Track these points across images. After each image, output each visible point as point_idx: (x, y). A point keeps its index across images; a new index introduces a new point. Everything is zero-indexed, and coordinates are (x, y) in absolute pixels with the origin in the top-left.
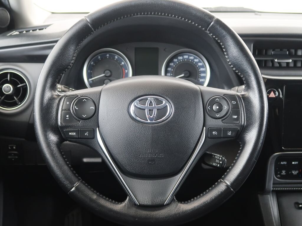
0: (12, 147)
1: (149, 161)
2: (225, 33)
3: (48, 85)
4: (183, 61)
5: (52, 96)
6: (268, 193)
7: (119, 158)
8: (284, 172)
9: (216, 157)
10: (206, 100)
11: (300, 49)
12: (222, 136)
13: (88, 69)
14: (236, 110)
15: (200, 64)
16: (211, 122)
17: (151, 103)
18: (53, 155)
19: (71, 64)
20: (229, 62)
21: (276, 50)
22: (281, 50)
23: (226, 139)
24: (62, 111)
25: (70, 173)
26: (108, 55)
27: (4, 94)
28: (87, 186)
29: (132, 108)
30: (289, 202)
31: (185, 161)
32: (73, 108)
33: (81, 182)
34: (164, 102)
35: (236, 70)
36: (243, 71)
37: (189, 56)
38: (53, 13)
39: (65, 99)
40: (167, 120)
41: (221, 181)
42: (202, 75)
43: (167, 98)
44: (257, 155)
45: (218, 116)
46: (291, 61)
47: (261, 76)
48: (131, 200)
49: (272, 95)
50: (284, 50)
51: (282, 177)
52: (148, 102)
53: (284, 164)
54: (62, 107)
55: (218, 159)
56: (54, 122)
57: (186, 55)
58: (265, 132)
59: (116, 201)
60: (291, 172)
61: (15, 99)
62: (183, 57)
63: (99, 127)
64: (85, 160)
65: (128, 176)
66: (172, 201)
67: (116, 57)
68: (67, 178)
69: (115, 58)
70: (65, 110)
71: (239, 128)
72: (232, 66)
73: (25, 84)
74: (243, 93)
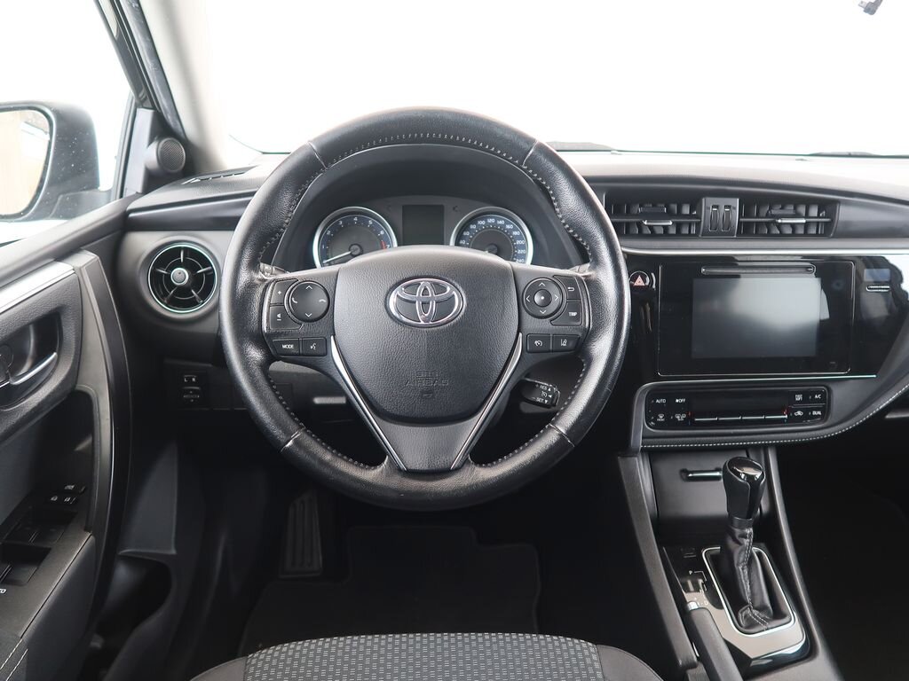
0: (189, 379)
1: (422, 392)
2: (553, 168)
3: (245, 260)
4: (486, 228)
5: (252, 279)
6: (634, 453)
7: (371, 387)
8: (661, 417)
9: (542, 387)
10: (522, 286)
11: (687, 203)
12: (551, 348)
13: (322, 242)
14: (574, 302)
15: (515, 233)
16: (532, 324)
17: (425, 291)
18: (254, 383)
19: (284, 225)
20: (561, 219)
21: (646, 205)
22: (653, 206)
23: (559, 354)
24: (269, 306)
25: (284, 416)
26: (356, 219)
27: (175, 286)
28: (315, 439)
29: (393, 300)
30: (670, 468)
31: (487, 393)
32: (288, 301)
33: (305, 431)
34: (448, 289)
35: (573, 233)
36: (586, 235)
37: (497, 219)
38: (264, 153)
39: (274, 285)
40: (455, 321)
41: (550, 427)
42: (520, 252)
43: (453, 282)
44: (613, 382)
45: (543, 313)
46: (671, 223)
47: (620, 250)
48: (392, 462)
49: (639, 282)
50: (660, 205)
51: (659, 426)
52: (420, 290)
53: (662, 403)
54: (270, 300)
55: (546, 390)
56: (254, 326)
57: (491, 218)
58: (625, 339)
59: (365, 464)
60: (674, 416)
61: (193, 294)
62: (486, 221)
63: (334, 335)
64: (317, 401)
65: (387, 421)
66: (464, 463)
67: (370, 222)
68: (279, 424)
69: (368, 224)
70: (275, 304)
71: (580, 334)
72: (567, 226)
73: (210, 268)
74: (587, 273)
